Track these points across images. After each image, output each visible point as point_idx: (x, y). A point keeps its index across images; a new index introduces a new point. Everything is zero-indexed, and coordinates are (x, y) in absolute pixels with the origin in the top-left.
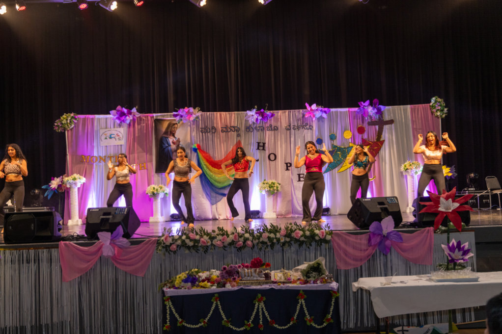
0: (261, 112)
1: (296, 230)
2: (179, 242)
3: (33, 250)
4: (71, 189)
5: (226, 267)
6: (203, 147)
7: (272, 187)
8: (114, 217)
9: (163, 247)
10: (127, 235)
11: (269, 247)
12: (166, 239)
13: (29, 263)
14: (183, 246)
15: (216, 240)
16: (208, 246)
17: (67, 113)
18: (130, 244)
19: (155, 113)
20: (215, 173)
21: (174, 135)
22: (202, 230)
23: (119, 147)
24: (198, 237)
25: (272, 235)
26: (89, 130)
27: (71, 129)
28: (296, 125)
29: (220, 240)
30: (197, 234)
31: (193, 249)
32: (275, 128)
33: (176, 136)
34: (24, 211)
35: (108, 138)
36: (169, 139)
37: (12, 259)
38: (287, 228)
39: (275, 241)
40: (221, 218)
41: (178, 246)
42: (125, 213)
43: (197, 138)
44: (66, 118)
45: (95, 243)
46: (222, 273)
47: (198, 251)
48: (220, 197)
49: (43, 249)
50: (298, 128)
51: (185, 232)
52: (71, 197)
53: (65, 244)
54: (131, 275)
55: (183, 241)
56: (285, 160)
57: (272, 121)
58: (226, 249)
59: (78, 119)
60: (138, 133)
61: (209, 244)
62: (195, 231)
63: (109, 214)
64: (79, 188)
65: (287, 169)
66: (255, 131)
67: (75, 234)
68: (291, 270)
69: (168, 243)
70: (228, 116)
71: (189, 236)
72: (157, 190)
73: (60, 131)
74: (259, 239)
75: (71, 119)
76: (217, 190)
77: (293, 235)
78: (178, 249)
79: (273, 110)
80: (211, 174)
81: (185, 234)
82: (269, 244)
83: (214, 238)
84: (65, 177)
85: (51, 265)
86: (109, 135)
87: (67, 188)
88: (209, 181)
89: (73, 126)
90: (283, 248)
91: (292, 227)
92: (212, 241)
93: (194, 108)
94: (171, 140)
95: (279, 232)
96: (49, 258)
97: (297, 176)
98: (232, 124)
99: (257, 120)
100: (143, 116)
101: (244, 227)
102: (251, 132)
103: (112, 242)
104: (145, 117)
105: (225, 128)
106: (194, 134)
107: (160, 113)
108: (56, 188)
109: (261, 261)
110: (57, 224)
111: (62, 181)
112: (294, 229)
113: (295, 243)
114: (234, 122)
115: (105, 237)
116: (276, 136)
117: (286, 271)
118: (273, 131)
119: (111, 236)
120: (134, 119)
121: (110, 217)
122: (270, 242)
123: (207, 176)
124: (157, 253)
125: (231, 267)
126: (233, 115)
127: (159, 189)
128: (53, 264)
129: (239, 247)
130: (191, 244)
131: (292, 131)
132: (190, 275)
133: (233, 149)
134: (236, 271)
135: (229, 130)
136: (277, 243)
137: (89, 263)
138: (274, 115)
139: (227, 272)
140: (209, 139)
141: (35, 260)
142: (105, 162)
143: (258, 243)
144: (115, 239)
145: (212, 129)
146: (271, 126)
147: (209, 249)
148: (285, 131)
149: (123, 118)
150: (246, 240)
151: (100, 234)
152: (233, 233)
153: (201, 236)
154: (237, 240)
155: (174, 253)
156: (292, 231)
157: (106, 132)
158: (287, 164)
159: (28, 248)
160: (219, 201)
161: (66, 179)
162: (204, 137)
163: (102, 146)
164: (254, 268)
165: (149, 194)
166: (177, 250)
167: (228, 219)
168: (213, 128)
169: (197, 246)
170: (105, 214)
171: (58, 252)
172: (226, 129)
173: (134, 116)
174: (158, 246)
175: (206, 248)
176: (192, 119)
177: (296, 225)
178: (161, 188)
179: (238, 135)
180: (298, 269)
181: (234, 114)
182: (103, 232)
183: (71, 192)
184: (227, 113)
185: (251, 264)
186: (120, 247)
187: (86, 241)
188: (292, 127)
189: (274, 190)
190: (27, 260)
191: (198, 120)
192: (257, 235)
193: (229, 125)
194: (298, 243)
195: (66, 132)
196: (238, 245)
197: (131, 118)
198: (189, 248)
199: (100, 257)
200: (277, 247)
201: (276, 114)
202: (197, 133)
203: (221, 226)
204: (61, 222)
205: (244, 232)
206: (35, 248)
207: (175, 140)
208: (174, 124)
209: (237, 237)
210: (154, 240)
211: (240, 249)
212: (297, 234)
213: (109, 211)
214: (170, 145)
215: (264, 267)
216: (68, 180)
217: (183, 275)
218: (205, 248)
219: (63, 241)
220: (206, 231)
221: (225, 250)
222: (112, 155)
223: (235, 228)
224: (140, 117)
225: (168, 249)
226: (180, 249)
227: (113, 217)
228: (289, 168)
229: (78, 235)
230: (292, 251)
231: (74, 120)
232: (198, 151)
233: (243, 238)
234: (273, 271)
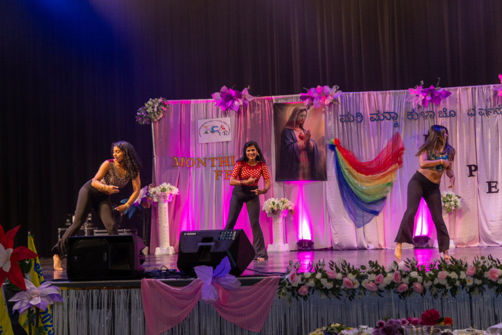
0: (430, 90)
1: (491, 267)
2: (312, 283)
3: (106, 291)
4: (159, 204)
5: (384, 322)
6: (344, 143)
7: (448, 201)
8: (218, 244)
9: (288, 290)
10: (236, 271)
11: (449, 293)
12: (292, 277)
13: (101, 308)
14: (318, 288)
15: (366, 280)
16: (354, 290)
17: (153, 98)
18: (240, 284)
19: (274, 95)
20: (361, 181)
21: (301, 127)
22: (345, 265)
23: (225, 144)
24: (339, 276)
25: (453, 275)
26: (183, 122)
27: (159, 121)
28: (484, 108)
29: (373, 281)
30: (338, 271)
31: (333, 293)
32: (452, 113)
33: (304, 128)
34: (96, 235)
35: (209, 132)
36: (295, 132)
37: (77, 302)
38: (476, 265)
39: (458, 283)
40: (372, 246)
41: (310, 288)
42: (233, 239)
43: (335, 130)
44: (152, 105)
45: (192, 281)
46: (377, 331)
47: (340, 297)
48: (370, 216)
49: (120, 289)
50: (488, 113)
51: (320, 267)
52: (159, 216)
53: (150, 283)
54: (242, 329)
55: (318, 282)
56: (468, 160)
57: (447, 104)
58: (381, 294)
59: (168, 106)
60: (251, 125)
61: (356, 286)
62: (336, 267)
63: (210, 240)
64: (169, 203)
65: (471, 175)
66: (421, 118)
67: (164, 268)
68: (485, 329)
69: (295, 285)
70: (380, 96)
71: (326, 274)
72: (278, 205)
73: (144, 122)
74: (433, 280)
75: (159, 106)
76: (365, 206)
77: (487, 275)
78: (311, 293)
79: (447, 87)
80: (356, 182)
81: (320, 271)
82: (449, 288)
83: (364, 277)
84: (152, 187)
85: (130, 312)
86: (210, 128)
87: (154, 203)
88: (353, 192)
89: (161, 116)
90: (470, 295)
91: (485, 262)
92: (360, 282)
93: (331, 87)
94: (297, 133)
95: (465, 270)
96: (128, 302)
97: (487, 184)
98: (387, 109)
99: (424, 101)
100: (257, 100)
101: (409, 261)
102: (415, 119)
103: (215, 281)
104: (261, 100)
105: (377, 114)
106: (330, 124)
107: (282, 95)
108: (139, 202)
109: (437, 314)
110: (139, 252)
111: (148, 193)
112: (487, 266)
113: (490, 288)
114: (390, 105)
115: (204, 273)
116: (454, 125)
117: (477, 331)
118: (449, 118)
119: (214, 272)
120: (245, 105)
121: (212, 244)
122: (449, 286)
123: (350, 185)
124: (280, 297)
125: (391, 322)
126: (388, 95)
127: (281, 204)
128: (133, 310)
129: (402, 291)
130: (329, 285)
131: (478, 117)
132: (329, 333)
133: (388, 144)
134: (399, 329)
135: (382, 118)
136: (461, 286)
137: (183, 311)
138: (451, 93)
139: (385, 330)
140: (353, 131)
141: (108, 304)
142: (205, 167)
143: (431, 287)
144: (219, 276)
145: (357, 116)
146: (445, 110)
147: (357, 294)
148: (468, 116)
149: (230, 103)
150: (413, 281)
151: (197, 269)
152: (393, 271)
153: (345, 275)
154: (399, 282)
155: (304, 299)
156: (484, 269)
157: (206, 123)
158: (470, 167)
159: (100, 287)
160: (368, 222)
161: (152, 190)
162: (345, 128)
163: (202, 144)
164: (427, 325)
165: (267, 212)
166: (309, 294)
167: (382, 249)
168: (359, 114)
169: (339, 289)
170: (205, 240)
171: (140, 293)
172: (378, 117)
173: (245, 99)
174: (280, 288)
175: (352, 292)
176: (327, 102)
177: (492, 259)
178: (284, 203)
179: (396, 125)
180: (497, 329)
181: (390, 95)
182: (202, 266)
183: (159, 208)
184: (378, 92)
185: (422, 318)
186: (227, 289)
187: (178, 279)
188: (477, 111)
189: (450, 205)
190: (98, 304)
191: (336, 104)
192: (430, 275)
193: (382, 111)
194: (495, 288)
195: (152, 124)
196: (401, 289)
197: (241, 103)
198: (326, 291)
199: (199, 302)
200: (462, 293)
201: (453, 93)
202: (335, 123)
203: (374, 260)
204: (145, 251)
205: (409, 270)
206: (110, 287)
207: (303, 134)
208: (302, 111)
209: (399, 277)
210: (275, 279)
211: (403, 295)
212: (492, 273)
213: (210, 236)
214: (295, 141)
215: (443, 323)
216: (154, 193)
217: (318, 332)
218: (350, 292)
219: (147, 278)
220: (351, 267)
221: (381, 296)
222: (215, 156)
223: (396, 263)
224: (253, 101)
225: (295, 292)
226: (313, 293)
227: (215, 245)
228: (473, 172)
229: (167, 270)
230: (486, 300)
231: (163, 108)
232: (336, 149)
233: (407, 278)
234: (456, 331)
